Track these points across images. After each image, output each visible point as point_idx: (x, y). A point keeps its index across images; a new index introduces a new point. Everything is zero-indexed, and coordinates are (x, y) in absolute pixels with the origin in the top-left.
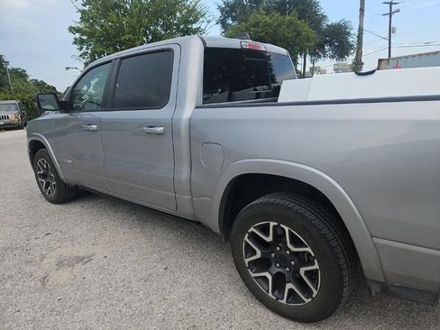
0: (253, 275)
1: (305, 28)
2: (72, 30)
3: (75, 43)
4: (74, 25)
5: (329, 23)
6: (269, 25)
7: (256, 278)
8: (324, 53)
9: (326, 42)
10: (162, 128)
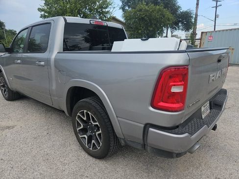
0: (80, 136)
1: (168, 13)
2: (40, 10)
3: (41, 17)
4: (40, 7)
5: (181, 11)
6: (148, 11)
7: (82, 138)
8: (179, 28)
9: (180, 21)
10: (43, 63)
